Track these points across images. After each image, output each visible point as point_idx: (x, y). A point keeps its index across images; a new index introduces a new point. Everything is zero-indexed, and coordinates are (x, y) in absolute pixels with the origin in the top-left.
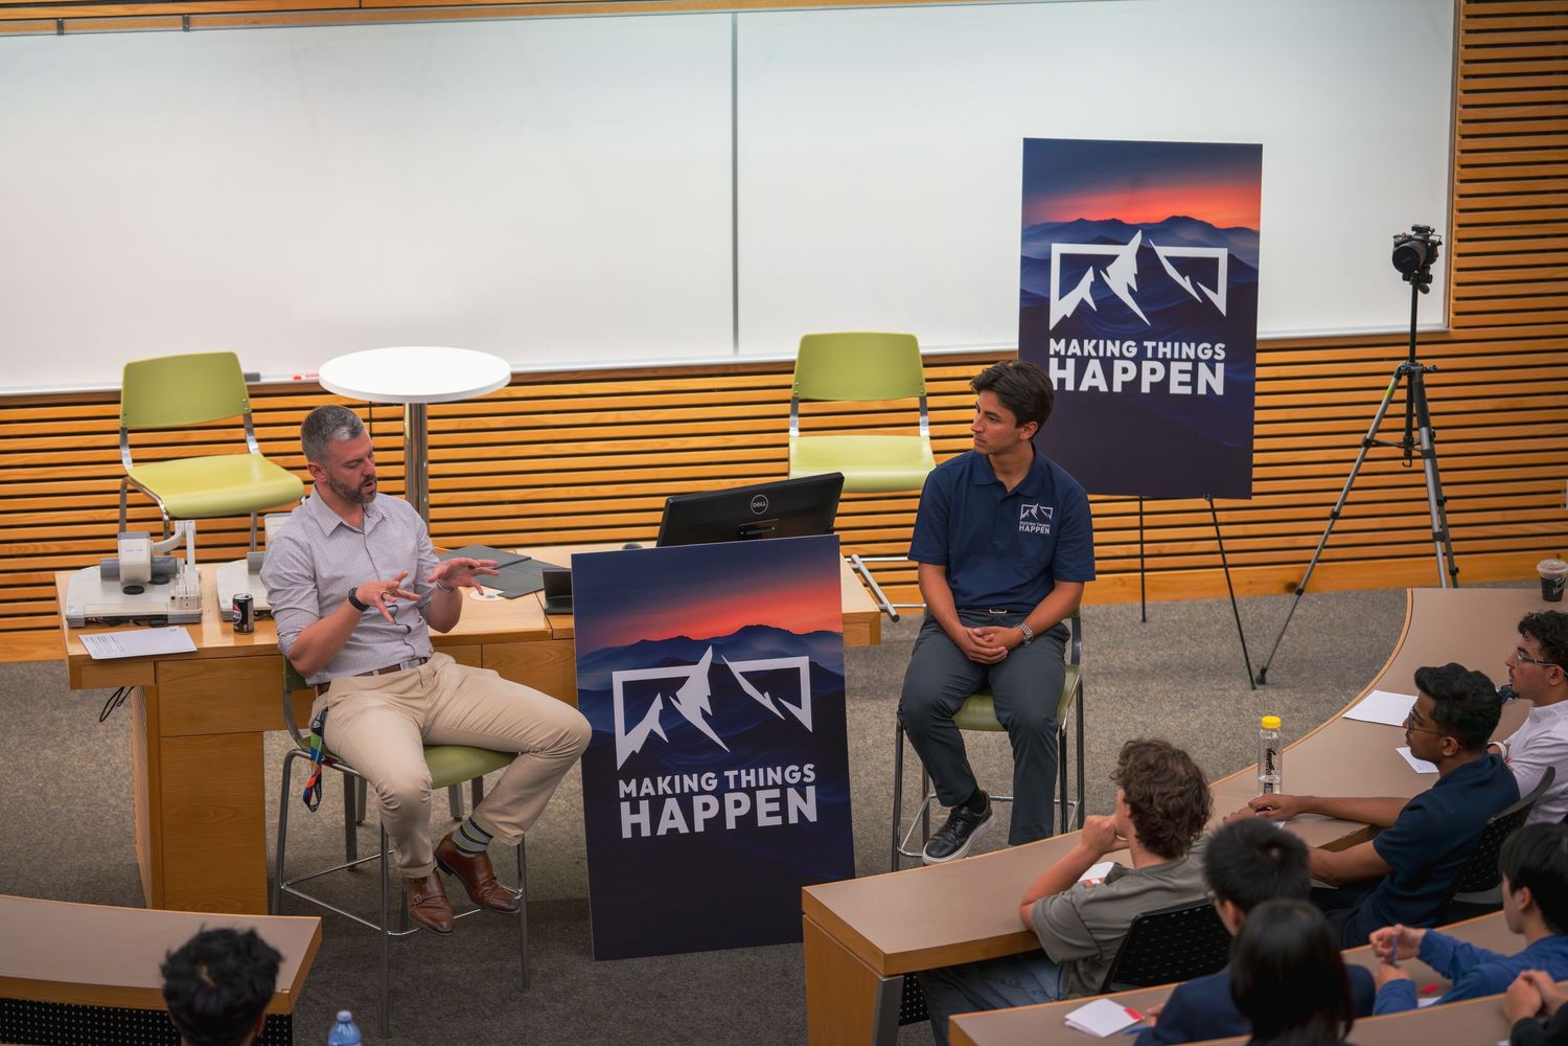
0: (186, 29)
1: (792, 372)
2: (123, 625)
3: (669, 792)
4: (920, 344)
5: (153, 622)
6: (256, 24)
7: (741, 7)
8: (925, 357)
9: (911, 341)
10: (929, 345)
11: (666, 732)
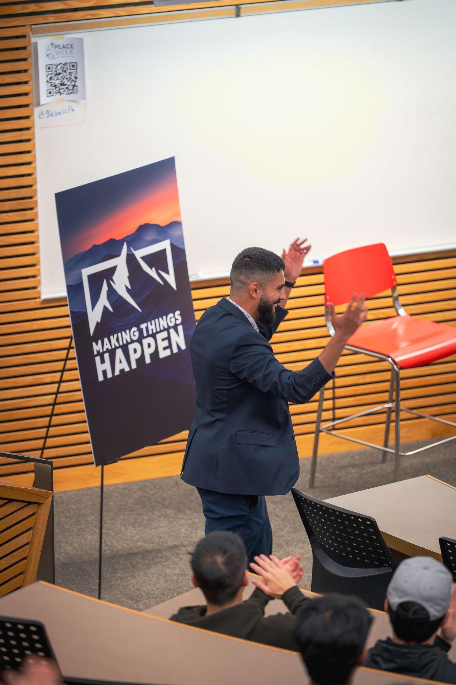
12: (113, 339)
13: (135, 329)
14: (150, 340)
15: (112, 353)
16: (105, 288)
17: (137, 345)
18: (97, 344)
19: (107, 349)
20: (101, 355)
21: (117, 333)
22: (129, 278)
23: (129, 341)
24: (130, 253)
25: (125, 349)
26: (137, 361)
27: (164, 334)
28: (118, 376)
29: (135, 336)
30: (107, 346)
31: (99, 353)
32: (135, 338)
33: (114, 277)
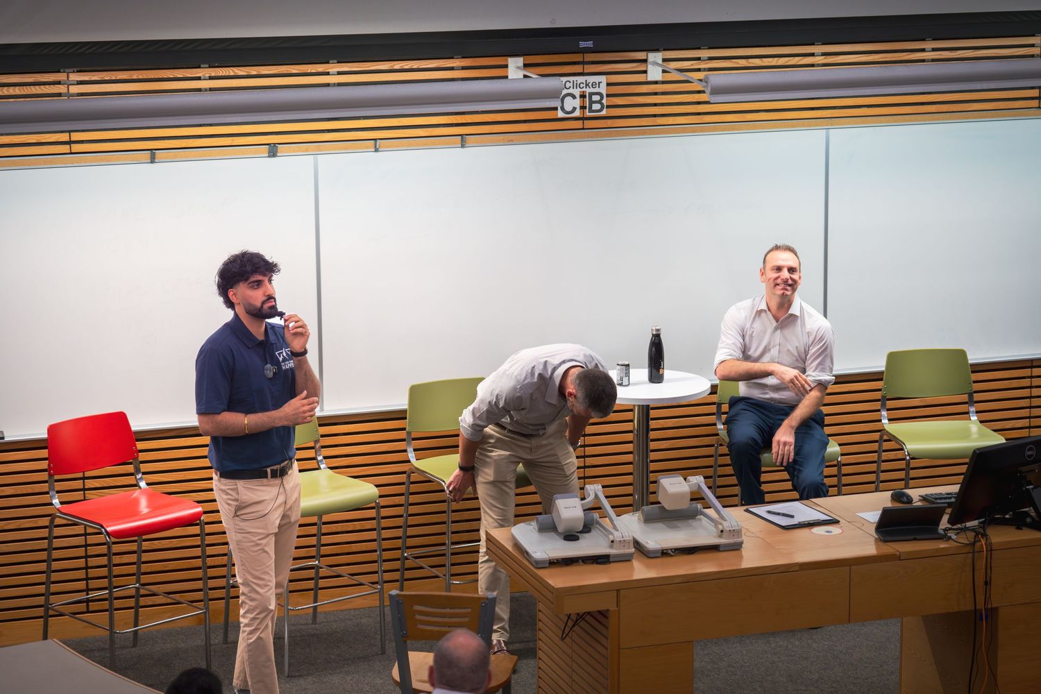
0: (463, 146)
1: (882, 380)
2: (574, 564)
4: (969, 357)
5: (599, 561)
6: (511, 142)
7: (831, 125)
8: (972, 365)
9: (962, 354)
10: (974, 357)
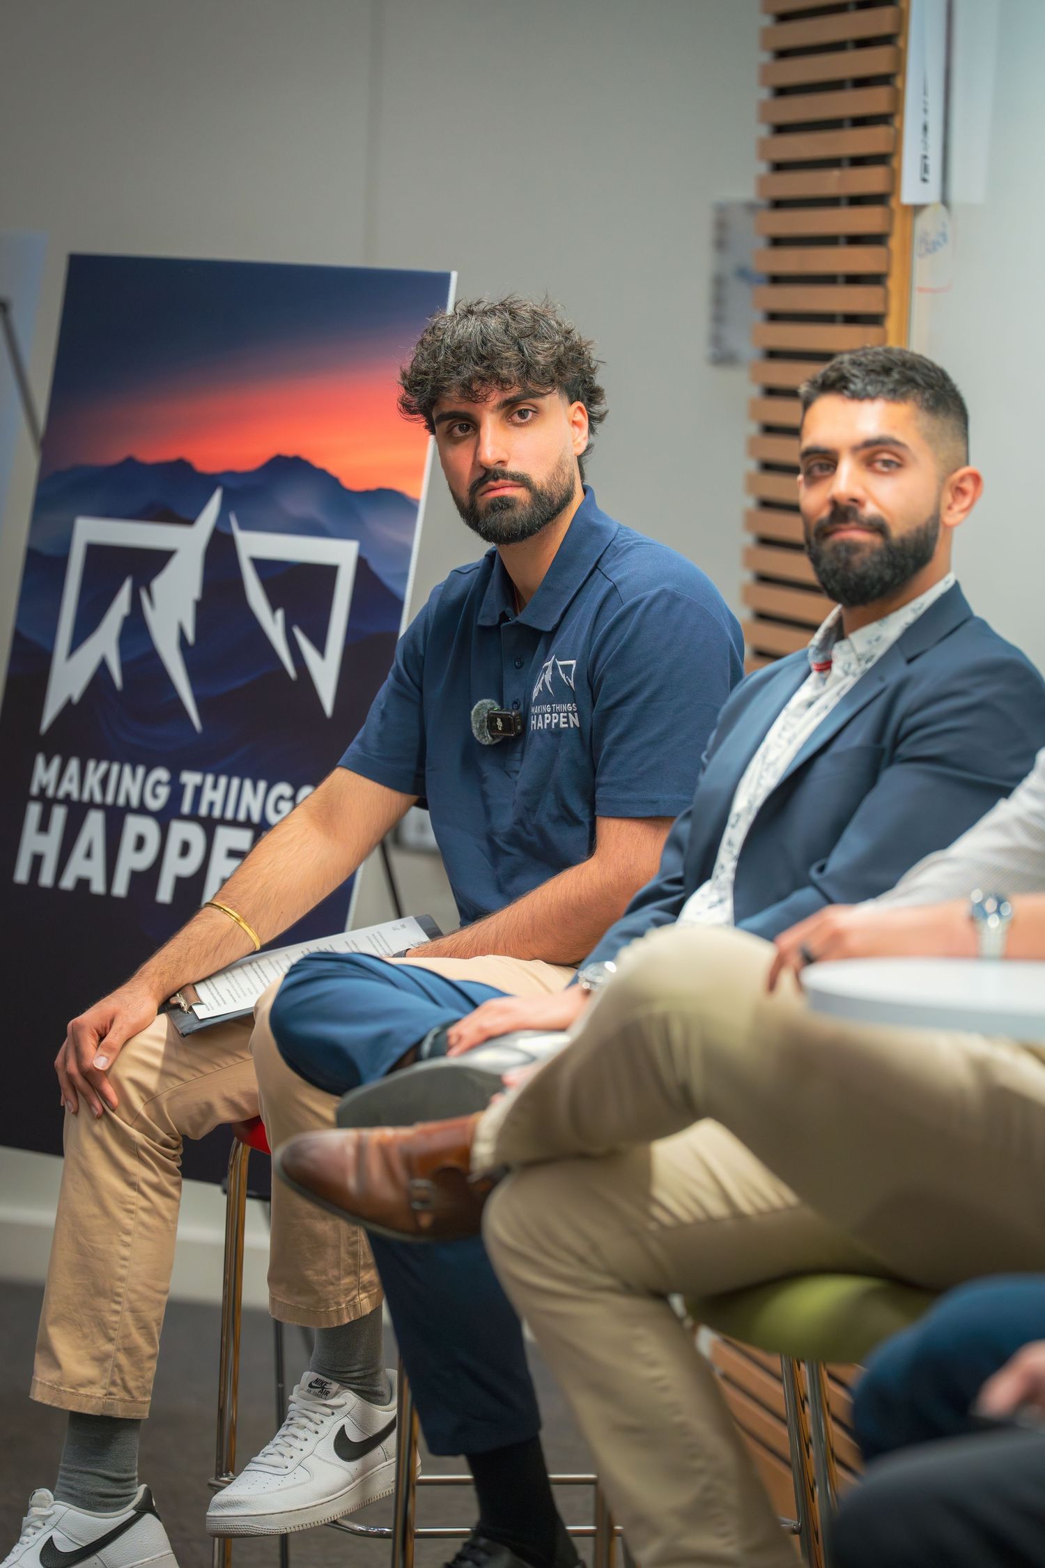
3: (98, 798)
11: (124, 667)
12: (94, 774)
13: (161, 774)
14: (194, 834)
15: (77, 812)
16: (121, 606)
17: (150, 828)
18: (48, 762)
19: (68, 796)
20: (48, 804)
21: (111, 760)
22: (200, 607)
23: (135, 802)
24: (223, 529)
25: (115, 818)
26: (135, 876)
27: (242, 839)
28: (66, 892)
29: (155, 796)
30: (70, 786)
31: (42, 797)
32: (154, 804)
33: (158, 584)
